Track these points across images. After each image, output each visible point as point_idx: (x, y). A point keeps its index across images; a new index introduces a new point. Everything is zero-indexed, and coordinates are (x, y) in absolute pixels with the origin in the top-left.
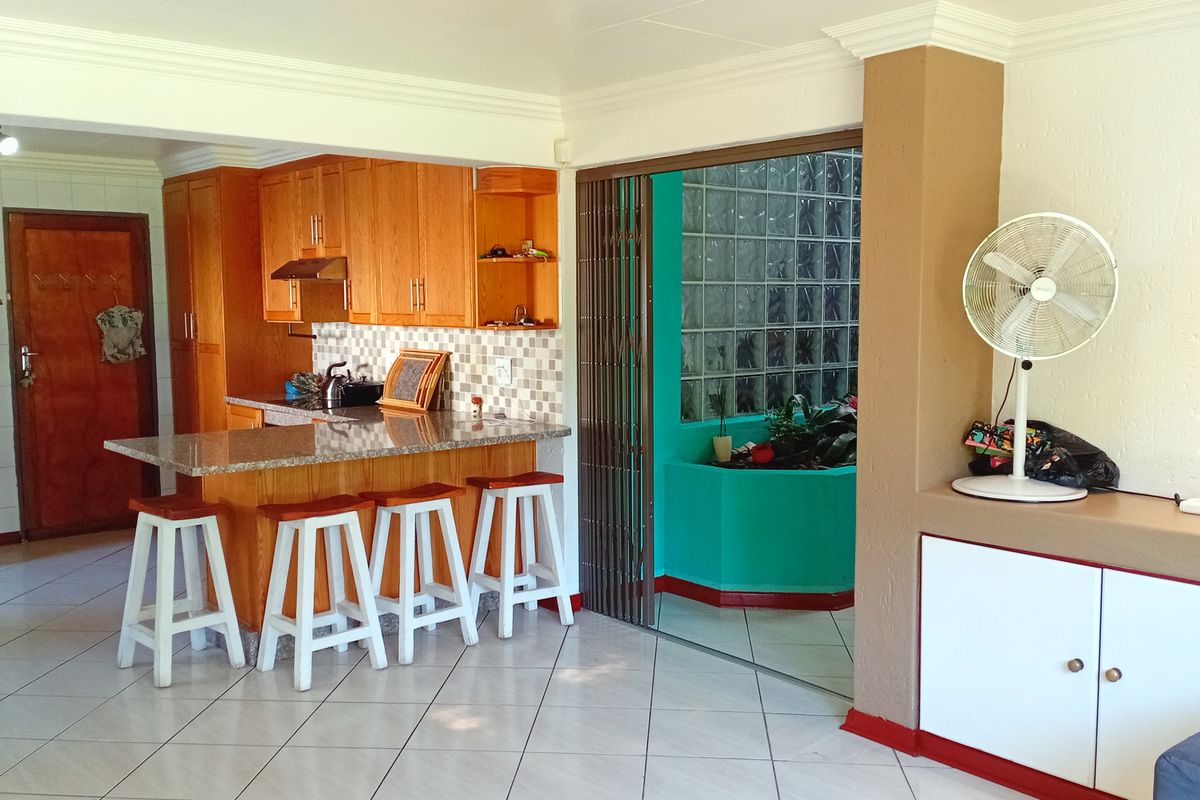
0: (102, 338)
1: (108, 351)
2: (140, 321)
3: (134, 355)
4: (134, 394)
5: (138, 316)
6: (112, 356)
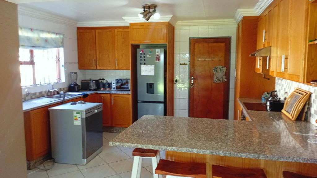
0: (214, 75)
1: (215, 79)
2: (225, 71)
3: (223, 81)
4: (222, 93)
5: (225, 69)
6: (216, 81)
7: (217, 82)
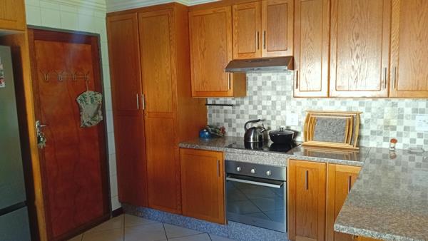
0: (81, 111)
1: (85, 119)
2: (100, 100)
3: (98, 121)
5: (99, 96)
7: (91, 124)
